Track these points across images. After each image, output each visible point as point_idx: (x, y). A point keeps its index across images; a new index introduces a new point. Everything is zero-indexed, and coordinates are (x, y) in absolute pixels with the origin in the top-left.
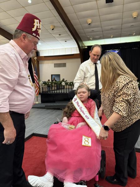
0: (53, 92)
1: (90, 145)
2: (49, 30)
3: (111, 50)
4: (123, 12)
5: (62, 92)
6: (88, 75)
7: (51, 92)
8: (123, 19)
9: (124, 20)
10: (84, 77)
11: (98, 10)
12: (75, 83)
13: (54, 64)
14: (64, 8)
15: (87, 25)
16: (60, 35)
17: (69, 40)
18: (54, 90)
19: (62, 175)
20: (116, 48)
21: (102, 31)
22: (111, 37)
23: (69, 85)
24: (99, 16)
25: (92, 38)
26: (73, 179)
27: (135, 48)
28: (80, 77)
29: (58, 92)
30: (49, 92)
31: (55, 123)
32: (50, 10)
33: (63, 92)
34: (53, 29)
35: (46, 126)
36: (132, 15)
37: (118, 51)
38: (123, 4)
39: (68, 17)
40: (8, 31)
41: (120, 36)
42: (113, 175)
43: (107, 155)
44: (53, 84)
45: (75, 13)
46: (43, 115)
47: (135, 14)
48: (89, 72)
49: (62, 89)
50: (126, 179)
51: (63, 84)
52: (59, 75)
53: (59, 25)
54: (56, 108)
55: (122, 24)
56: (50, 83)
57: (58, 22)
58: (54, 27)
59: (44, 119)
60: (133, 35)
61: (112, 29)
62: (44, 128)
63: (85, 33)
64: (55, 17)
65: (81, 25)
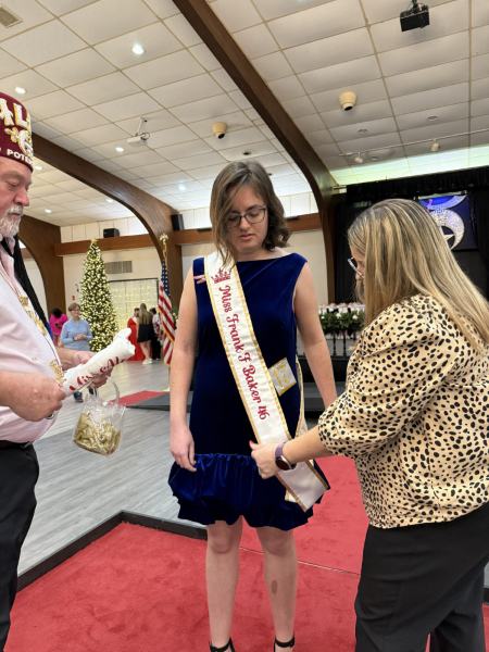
2: (209, 141)
4: (470, 57)
8: (473, 83)
9: (479, 84)
11: (377, 58)
14: (255, 63)
15: (339, 113)
16: (246, 154)
21: (398, 131)
22: (433, 149)
24: (383, 78)
25: (361, 157)
32: (208, 72)
34: (221, 136)
38: (470, 29)
39: (269, 91)
40: (75, 153)
41: (468, 142)
53: (240, 119)
55: (470, 101)
57: (237, 109)
58: (227, 127)
61: (433, 120)
63: (336, 142)
64: (226, 93)
65: (319, 113)
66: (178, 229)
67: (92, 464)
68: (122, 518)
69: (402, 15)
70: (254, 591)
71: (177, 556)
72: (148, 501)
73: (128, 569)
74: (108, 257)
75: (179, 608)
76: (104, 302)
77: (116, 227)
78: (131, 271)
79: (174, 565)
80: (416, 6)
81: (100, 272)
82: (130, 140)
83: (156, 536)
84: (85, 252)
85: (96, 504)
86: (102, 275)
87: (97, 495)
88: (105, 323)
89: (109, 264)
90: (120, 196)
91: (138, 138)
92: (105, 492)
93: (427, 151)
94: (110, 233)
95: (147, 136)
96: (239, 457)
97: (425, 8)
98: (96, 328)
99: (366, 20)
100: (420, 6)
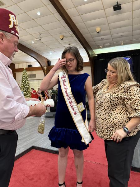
2: (59, 40)
4: (132, 19)
8: (133, 26)
9: (135, 26)
11: (107, 18)
14: (72, 18)
15: (96, 33)
16: (69, 44)
20: (127, 55)
21: (112, 39)
22: (122, 44)
24: (108, 24)
25: (102, 46)
32: (59, 21)
34: (62, 39)
37: (130, 58)
38: (133, 11)
39: (76, 27)
41: (131, 42)
46: (50, 125)
53: (68, 34)
55: (132, 31)
57: (67, 31)
58: (64, 36)
61: (122, 36)
63: (95, 42)
64: (64, 27)
65: (90, 33)
66: (49, 65)
67: (24, 132)
68: (33, 148)
69: (114, 6)
70: (71, 169)
71: (49, 159)
72: (40, 143)
73: (34, 162)
74: (29, 73)
75: (49, 174)
76: (27, 86)
77: (31, 64)
78: (35, 77)
79: (48, 161)
80: (118, 4)
81: (27, 77)
82: (36, 40)
83: (43, 153)
84: (22, 71)
85: (25, 144)
86: (27, 78)
87: (25, 141)
88: (28, 92)
89: (29, 75)
90: (33, 55)
91: (38, 39)
92: (28, 141)
93: (120, 45)
94: (30, 66)
95: (41, 38)
96: (68, 129)
97: (120, 5)
98: (25, 93)
99: (104, 7)
100: (119, 4)
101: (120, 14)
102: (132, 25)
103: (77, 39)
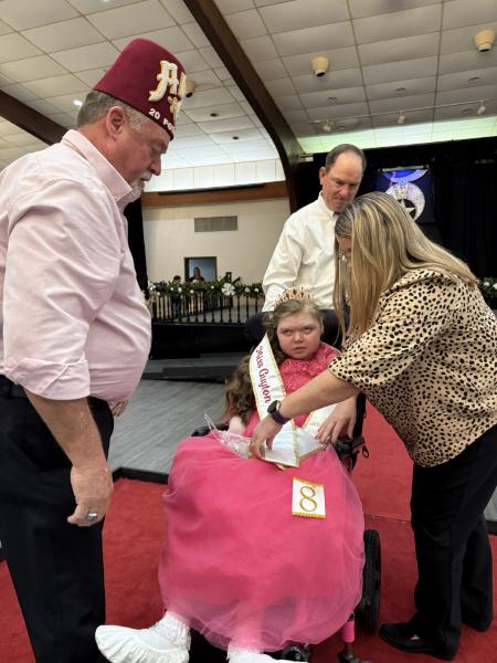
0: (193, 319)
1: (321, 511)
3: (399, 168)
4: (441, 31)
5: (222, 320)
6: (315, 257)
7: (184, 320)
8: (441, 57)
10: (302, 264)
11: (352, 23)
12: (268, 286)
13: (196, 220)
14: (228, 19)
15: (310, 78)
16: (213, 115)
17: (246, 132)
18: (196, 313)
19: (220, 624)
20: (416, 160)
21: (367, 101)
22: (400, 122)
23: (247, 295)
24: (356, 45)
25: (329, 126)
26: (263, 639)
27: (484, 162)
28: (285, 266)
29: (209, 319)
30: (177, 320)
31: (196, 434)
32: (178, 25)
33: (226, 320)
34: (189, 95)
35: (164, 441)
36: (473, 41)
37: (424, 172)
38: (443, 3)
39: (241, 51)
40: (28, 104)
41: (432, 116)
42: (406, 619)
43: (384, 546)
44: (192, 291)
45: (270, 35)
46: (155, 404)
47: (484, 39)
48: (317, 245)
49: (222, 309)
50: (456, 632)
51: (228, 289)
52: (213, 260)
53: (210, 78)
54: (203, 377)
55: (437, 75)
56: (180, 290)
57: (207, 67)
58: (195, 86)
59: (158, 415)
60: (479, 112)
61: (401, 92)
62: (159, 449)
63: (305, 109)
64: (197, 49)
65: (290, 77)
93: (393, 123)
101: (398, 11)
102: (439, 55)
103: (244, 98)
